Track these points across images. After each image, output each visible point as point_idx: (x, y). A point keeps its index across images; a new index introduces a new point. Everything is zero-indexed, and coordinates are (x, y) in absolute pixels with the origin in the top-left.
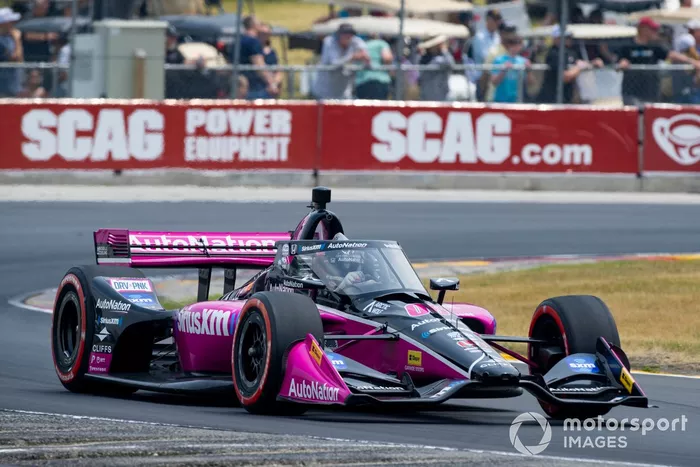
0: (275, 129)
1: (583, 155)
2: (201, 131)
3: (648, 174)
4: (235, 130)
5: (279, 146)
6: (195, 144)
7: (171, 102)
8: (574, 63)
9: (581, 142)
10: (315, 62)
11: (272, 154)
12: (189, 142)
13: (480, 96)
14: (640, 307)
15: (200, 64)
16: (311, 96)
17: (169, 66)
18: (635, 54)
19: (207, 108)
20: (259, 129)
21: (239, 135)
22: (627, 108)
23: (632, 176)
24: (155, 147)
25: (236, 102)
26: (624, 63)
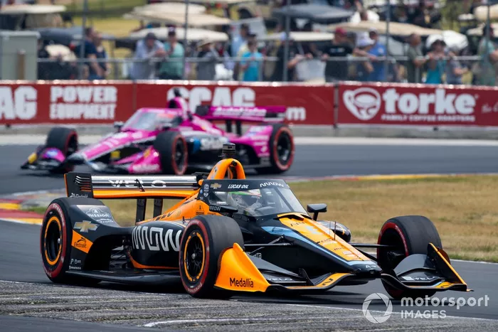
0: (106, 99)
1: (300, 114)
2: (60, 100)
3: (341, 126)
4: (81, 99)
5: (109, 110)
6: (56, 108)
7: (41, 82)
8: (294, 56)
9: (298, 105)
10: (131, 57)
11: (104, 115)
12: (53, 108)
13: (235, 77)
14: (336, 209)
15: (59, 58)
16: (129, 78)
17: (40, 60)
18: (333, 50)
19: (63, 86)
20: (97, 98)
21: (84, 103)
22: (328, 85)
23: (329, 128)
24: (30, 111)
25: (83, 82)
26: (326, 56)
